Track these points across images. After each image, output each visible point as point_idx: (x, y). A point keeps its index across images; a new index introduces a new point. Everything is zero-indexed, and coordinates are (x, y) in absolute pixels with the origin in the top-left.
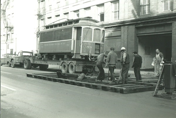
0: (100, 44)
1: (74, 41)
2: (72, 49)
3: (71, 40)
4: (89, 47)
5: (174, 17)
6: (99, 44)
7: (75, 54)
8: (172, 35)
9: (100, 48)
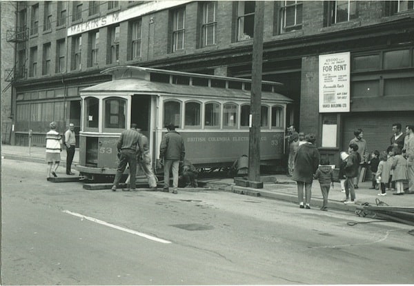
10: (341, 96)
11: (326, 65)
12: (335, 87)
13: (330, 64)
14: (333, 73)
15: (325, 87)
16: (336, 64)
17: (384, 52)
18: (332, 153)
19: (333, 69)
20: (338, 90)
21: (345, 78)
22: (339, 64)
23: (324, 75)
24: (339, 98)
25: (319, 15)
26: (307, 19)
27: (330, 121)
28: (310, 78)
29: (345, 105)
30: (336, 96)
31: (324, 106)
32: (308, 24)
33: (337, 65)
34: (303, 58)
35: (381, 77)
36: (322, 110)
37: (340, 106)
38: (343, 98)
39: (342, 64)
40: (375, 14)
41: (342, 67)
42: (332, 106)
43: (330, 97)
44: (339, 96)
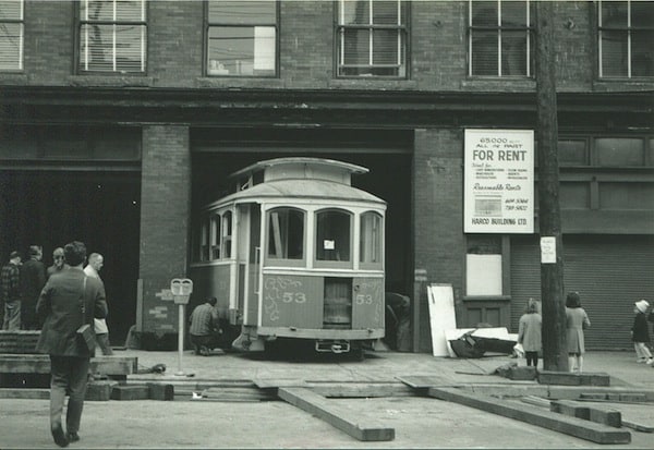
0: (352, 278)
1: (241, 268)
2: (233, 306)
3: (229, 265)
4: (294, 297)
5: (156, 105)
6: (348, 281)
7: (246, 326)
8: (143, 181)
9: (350, 298)
10: (514, 204)
11: (479, 149)
12: (500, 187)
13: (490, 146)
14: (496, 163)
15: (477, 187)
16: (502, 148)
17: (595, 138)
18: (495, 305)
19: (496, 156)
20: (506, 195)
21: (522, 174)
22: (510, 149)
23: (474, 165)
24: (510, 208)
25: (454, 56)
26: (424, 60)
27: (482, 248)
28: (438, 169)
29: (523, 221)
30: (504, 205)
31: (475, 222)
32: (428, 69)
33: (505, 150)
34: (417, 130)
35: (594, 178)
36: (470, 228)
37: (511, 222)
38: (520, 208)
39: (516, 150)
40: (578, 75)
41: (516, 156)
42: (494, 222)
43: (488, 206)
44: (511, 204)
